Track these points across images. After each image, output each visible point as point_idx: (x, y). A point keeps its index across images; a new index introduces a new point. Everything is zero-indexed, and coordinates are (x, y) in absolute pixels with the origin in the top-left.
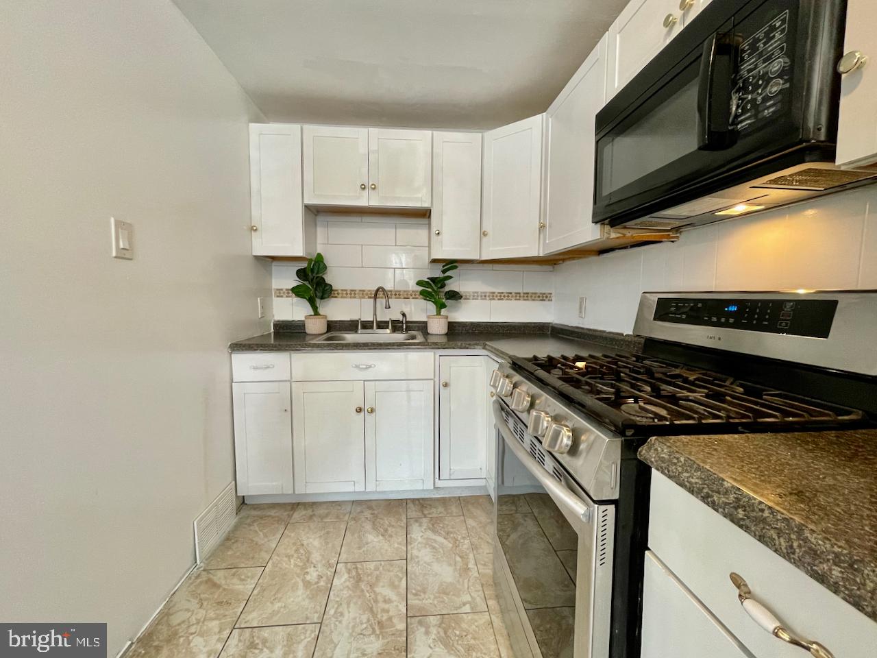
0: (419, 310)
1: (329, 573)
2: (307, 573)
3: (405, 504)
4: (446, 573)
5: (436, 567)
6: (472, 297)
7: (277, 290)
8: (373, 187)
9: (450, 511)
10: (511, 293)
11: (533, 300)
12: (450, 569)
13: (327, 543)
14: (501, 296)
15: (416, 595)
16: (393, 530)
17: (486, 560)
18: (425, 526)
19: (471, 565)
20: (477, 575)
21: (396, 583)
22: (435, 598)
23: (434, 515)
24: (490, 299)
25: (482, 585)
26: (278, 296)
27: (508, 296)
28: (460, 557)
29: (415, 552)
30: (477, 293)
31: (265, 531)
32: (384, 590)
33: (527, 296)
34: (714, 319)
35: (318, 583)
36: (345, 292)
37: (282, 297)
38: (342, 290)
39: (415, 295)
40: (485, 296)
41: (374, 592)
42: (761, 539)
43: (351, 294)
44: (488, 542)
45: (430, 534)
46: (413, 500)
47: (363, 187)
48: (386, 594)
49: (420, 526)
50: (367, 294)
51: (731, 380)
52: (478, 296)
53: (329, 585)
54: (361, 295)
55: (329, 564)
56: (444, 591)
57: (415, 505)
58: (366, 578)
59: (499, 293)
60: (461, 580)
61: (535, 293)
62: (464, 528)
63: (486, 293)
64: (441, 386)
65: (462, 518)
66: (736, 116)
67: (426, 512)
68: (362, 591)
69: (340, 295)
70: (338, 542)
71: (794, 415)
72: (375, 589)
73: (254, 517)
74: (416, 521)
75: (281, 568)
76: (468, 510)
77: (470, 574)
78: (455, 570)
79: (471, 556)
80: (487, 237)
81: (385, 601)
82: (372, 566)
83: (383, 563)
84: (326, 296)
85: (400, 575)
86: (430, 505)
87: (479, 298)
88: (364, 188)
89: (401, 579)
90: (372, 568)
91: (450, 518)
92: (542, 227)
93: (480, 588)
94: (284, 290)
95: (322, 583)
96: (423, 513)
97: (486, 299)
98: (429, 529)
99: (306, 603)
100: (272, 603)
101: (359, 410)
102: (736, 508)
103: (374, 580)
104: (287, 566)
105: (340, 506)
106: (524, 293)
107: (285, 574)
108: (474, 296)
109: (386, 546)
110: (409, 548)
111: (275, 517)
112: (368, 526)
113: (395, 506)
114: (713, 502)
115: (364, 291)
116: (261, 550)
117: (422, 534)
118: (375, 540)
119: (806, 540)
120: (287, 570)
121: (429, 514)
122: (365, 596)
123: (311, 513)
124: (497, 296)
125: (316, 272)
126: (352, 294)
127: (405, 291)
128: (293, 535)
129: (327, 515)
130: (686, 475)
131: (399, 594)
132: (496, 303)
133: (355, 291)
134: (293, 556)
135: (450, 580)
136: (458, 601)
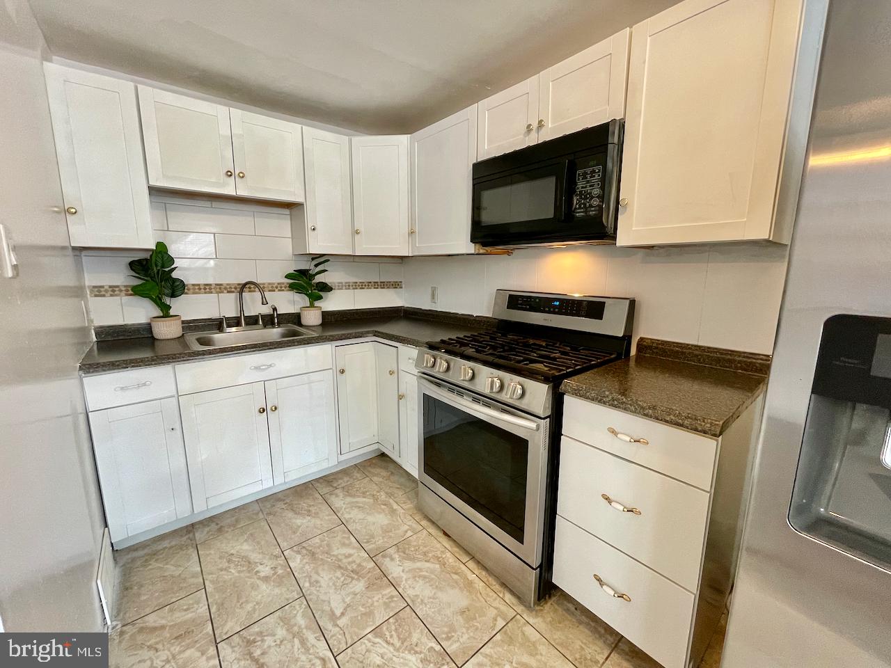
0: (288, 302)
1: (282, 562)
2: (257, 572)
3: (311, 486)
4: (381, 519)
5: (370, 519)
6: (337, 287)
7: (94, 287)
8: (241, 175)
9: (355, 477)
10: (370, 282)
11: (388, 288)
12: (382, 516)
13: (258, 543)
14: (362, 286)
15: (368, 542)
16: (315, 508)
17: (404, 499)
18: (341, 495)
19: (395, 506)
20: (403, 511)
21: (347, 542)
22: (383, 537)
23: (343, 485)
24: (354, 289)
25: (411, 515)
26: (96, 296)
27: (368, 285)
28: (384, 505)
29: (347, 516)
30: (342, 283)
31: (172, 563)
32: (339, 551)
33: (383, 285)
34: (547, 309)
35: (275, 573)
36: (197, 287)
37: (104, 296)
38: (193, 285)
39: (281, 287)
40: (349, 286)
41: (334, 555)
42: (625, 409)
43: (205, 289)
44: (398, 488)
45: (349, 499)
46: (317, 480)
47: (229, 173)
48: (344, 552)
49: (337, 496)
50: (225, 288)
51: (559, 343)
52: (342, 286)
53: (289, 570)
54: (218, 290)
55: (275, 556)
56: (386, 531)
57: (321, 483)
58: (318, 550)
59: (360, 282)
60: (395, 520)
61: (390, 282)
62: (374, 485)
63: (349, 283)
64: (338, 372)
65: (368, 478)
66: (576, 208)
67: (335, 485)
68: (322, 559)
69: (191, 291)
70: (269, 537)
71: (599, 359)
72: (332, 554)
73: (143, 557)
74: (331, 494)
75: (225, 582)
76: (369, 472)
77: (398, 512)
78: (386, 515)
79: (391, 501)
80: (359, 235)
81: (347, 557)
82: (317, 540)
83: (324, 534)
84: (177, 293)
85: (346, 536)
86: (335, 479)
87: (344, 288)
88: (231, 175)
89: (349, 537)
90: (319, 541)
91: (358, 482)
92: (412, 233)
93: (411, 518)
94: (106, 287)
95: (280, 572)
96: (333, 487)
97: (349, 289)
98: (346, 496)
99: (277, 591)
100: (241, 608)
101: (263, 411)
102: (613, 401)
103: (326, 548)
104: (230, 577)
105: (243, 509)
106: (381, 282)
107: (234, 583)
108: (339, 286)
109: (318, 522)
110: (339, 515)
111: (172, 547)
112: (290, 514)
113: (303, 490)
114: (604, 402)
115: (221, 285)
116: (185, 579)
117: (343, 502)
118: (305, 521)
119: (640, 405)
120: (233, 579)
121: (338, 485)
122: (328, 562)
123: (217, 527)
124: (359, 286)
125: (160, 264)
126: (207, 288)
127: (269, 284)
128: (212, 552)
129: (237, 521)
130: (588, 394)
131: (354, 548)
132: (358, 291)
133: (210, 285)
134: (229, 567)
135: (386, 522)
136: (400, 532)
